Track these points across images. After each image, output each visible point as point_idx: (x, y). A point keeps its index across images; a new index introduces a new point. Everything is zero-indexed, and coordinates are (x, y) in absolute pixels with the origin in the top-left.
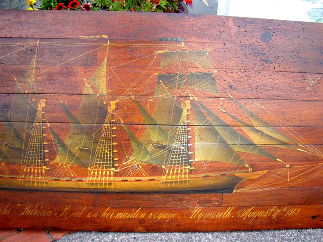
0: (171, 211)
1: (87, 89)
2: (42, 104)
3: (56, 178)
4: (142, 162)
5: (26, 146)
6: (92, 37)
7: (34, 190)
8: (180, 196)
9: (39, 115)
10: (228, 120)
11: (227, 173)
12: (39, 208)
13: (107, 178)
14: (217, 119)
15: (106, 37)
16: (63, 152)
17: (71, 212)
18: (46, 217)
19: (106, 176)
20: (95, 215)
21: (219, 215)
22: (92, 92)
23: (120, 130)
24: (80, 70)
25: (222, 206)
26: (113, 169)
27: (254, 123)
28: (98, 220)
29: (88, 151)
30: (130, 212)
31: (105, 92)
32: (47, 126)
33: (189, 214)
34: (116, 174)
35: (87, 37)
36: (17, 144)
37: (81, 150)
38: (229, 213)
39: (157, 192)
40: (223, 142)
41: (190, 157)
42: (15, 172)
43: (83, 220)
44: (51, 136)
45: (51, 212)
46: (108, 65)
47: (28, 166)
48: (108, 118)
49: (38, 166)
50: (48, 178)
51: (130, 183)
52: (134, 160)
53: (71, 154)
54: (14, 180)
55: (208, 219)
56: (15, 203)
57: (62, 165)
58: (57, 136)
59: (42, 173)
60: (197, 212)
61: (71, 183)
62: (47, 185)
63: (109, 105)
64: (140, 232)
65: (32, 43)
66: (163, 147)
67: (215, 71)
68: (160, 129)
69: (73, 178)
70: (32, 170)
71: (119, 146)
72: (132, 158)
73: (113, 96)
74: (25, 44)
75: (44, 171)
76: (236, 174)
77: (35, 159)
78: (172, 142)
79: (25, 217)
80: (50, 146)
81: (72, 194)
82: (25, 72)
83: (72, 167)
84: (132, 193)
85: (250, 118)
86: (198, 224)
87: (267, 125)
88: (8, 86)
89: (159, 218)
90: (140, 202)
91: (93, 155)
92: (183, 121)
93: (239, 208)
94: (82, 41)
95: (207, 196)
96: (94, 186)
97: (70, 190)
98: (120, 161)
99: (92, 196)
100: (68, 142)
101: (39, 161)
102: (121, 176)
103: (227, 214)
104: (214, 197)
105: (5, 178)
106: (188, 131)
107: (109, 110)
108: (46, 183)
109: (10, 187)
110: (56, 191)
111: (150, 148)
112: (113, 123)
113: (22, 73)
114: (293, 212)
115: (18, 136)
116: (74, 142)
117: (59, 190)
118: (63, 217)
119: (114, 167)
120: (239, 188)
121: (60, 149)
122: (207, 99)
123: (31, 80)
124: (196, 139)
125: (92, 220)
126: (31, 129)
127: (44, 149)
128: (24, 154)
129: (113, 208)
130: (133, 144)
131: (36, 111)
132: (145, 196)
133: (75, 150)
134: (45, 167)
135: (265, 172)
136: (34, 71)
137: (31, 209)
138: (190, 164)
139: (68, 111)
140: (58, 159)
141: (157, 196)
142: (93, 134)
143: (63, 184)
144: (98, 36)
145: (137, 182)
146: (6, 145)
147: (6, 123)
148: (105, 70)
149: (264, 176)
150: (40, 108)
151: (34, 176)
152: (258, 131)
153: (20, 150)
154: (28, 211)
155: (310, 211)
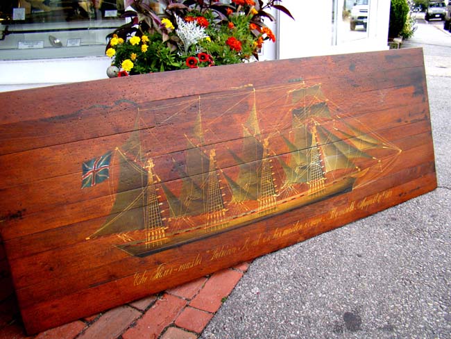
0: (318, 217)
1: (246, 133)
2: (213, 154)
3: (235, 216)
4: (293, 183)
5: (206, 195)
6: (241, 87)
7: (219, 233)
8: (321, 203)
9: (212, 164)
10: (340, 136)
11: (347, 176)
12: (225, 249)
13: (273, 204)
14: (334, 136)
15: (252, 85)
16: (237, 192)
17: (251, 242)
18: (232, 254)
19: (271, 202)
20: (269, 239)
21: (347, 211)
22: (249, 134)
23: (275, 161)
24: (237, 117)
25: (348, 203)
26: (275, 195)
27: (356, 134)
28: (271, 243)
29: (255, 185)
30: (292, 227)
31: (259, 133)
32: (221, 173)
33: (330, 215)
34: (278, 199)
35: (237, 88)
36: (198, 196)
37: (250, 186)
38: (353, 207)
39: (307, 205)
40: (340, 153)
41: (323, 170)
42: (200, 222)
43: (261, 247)
44: (225, 181)
45: (235, 249)
46: (258, 109)
47: (210, 213)
48: (265, 154)
49: (219, 210)
50: (228, 218)
51: (288, 203)
52: (288, 184)
53: (243, 191)
54: (201, 231)
55: (341, 216)
56: (204, 251)
57: (238, 203)
58: (229, 179)
59: (223, 216)
60: (334, 212)
61: (247, 216)
62: (229, 225)
63: (263, 142)
64: (301, 242)
65: (194, 100)
66: (304, 168)
67: (327, 100)
68: (301, 153)
69: (247, 212)
70: (215, 216)
71: (276, 175)
72: (286, 182)
73: (265, 134)
74: (188, 101)
75: (224, 213)
76: (352, 176)
77: (215, 205)
78: (310, 162)
79: (215, 261)
80: (226, 189)
81: (249, 226)
82: (193, 128)
83: (245, 203)
84: (291, 210)
85: (353, 132)
86: (337, 221)
87: (363, 134)
88: (180, 144)
89: (311, 225)
90: (297, 216)
91: (259, 187)
92: (314, 143)
93: (358, 201)
94: (235, 91)
95: (337, 198)
96: (264, 214)
97: (246, 224)
98: (279, 187)
99: (264, 223)
100: (239, 182)
101: (219, 205)
102: (281, 199)
103: (352, 208)
104: (342, 198)
105: (193, 231)
106: (318, 151)
107: (265, 147)
108: (228, 223)
109: (197, 238)
110: (237, 228)
111: (297, 170)
112: (269, 157)
113: (190, 130)
114: (388, 195)
115: (198, 188)
116: (243, 181)
117: (238, 226)
118: (245, 249)
119: (275, 193)
120: (355, 186)
121: (234, 189)
122: (326, 123)
123: (200, 134)
124: (324, 155)
125: (267, 244)
126: (208, 179)
127: (221, 194)
128: (206, 203)
129: (280, 227)
130: (285, 170)
131: (209, 161)
132: (300, 210)
133: (246, 188)
134: (224, 210)
135: (368, 169)
136: (200, 125)
137: (219, 252)
138: (324, 176)
139: (233, 155)
140: (234, 199)
141: (307, 207)
142: (256, 170)
143: (241, 220)
144: (246, 86)
145: (293, 201)
146: (189, 199)
147: (186, 179)
148: (255, 114)
149: (368, 172)
150: (211, 158)
151: (217, 220)
152: (359, 140)
153: (201, 200)
154: (216, 255)
155: (398, 191)
